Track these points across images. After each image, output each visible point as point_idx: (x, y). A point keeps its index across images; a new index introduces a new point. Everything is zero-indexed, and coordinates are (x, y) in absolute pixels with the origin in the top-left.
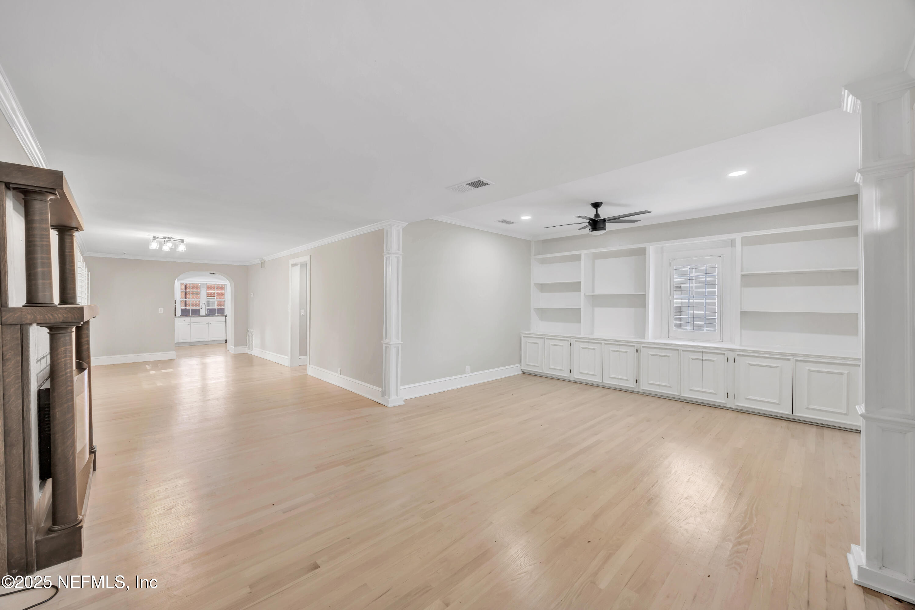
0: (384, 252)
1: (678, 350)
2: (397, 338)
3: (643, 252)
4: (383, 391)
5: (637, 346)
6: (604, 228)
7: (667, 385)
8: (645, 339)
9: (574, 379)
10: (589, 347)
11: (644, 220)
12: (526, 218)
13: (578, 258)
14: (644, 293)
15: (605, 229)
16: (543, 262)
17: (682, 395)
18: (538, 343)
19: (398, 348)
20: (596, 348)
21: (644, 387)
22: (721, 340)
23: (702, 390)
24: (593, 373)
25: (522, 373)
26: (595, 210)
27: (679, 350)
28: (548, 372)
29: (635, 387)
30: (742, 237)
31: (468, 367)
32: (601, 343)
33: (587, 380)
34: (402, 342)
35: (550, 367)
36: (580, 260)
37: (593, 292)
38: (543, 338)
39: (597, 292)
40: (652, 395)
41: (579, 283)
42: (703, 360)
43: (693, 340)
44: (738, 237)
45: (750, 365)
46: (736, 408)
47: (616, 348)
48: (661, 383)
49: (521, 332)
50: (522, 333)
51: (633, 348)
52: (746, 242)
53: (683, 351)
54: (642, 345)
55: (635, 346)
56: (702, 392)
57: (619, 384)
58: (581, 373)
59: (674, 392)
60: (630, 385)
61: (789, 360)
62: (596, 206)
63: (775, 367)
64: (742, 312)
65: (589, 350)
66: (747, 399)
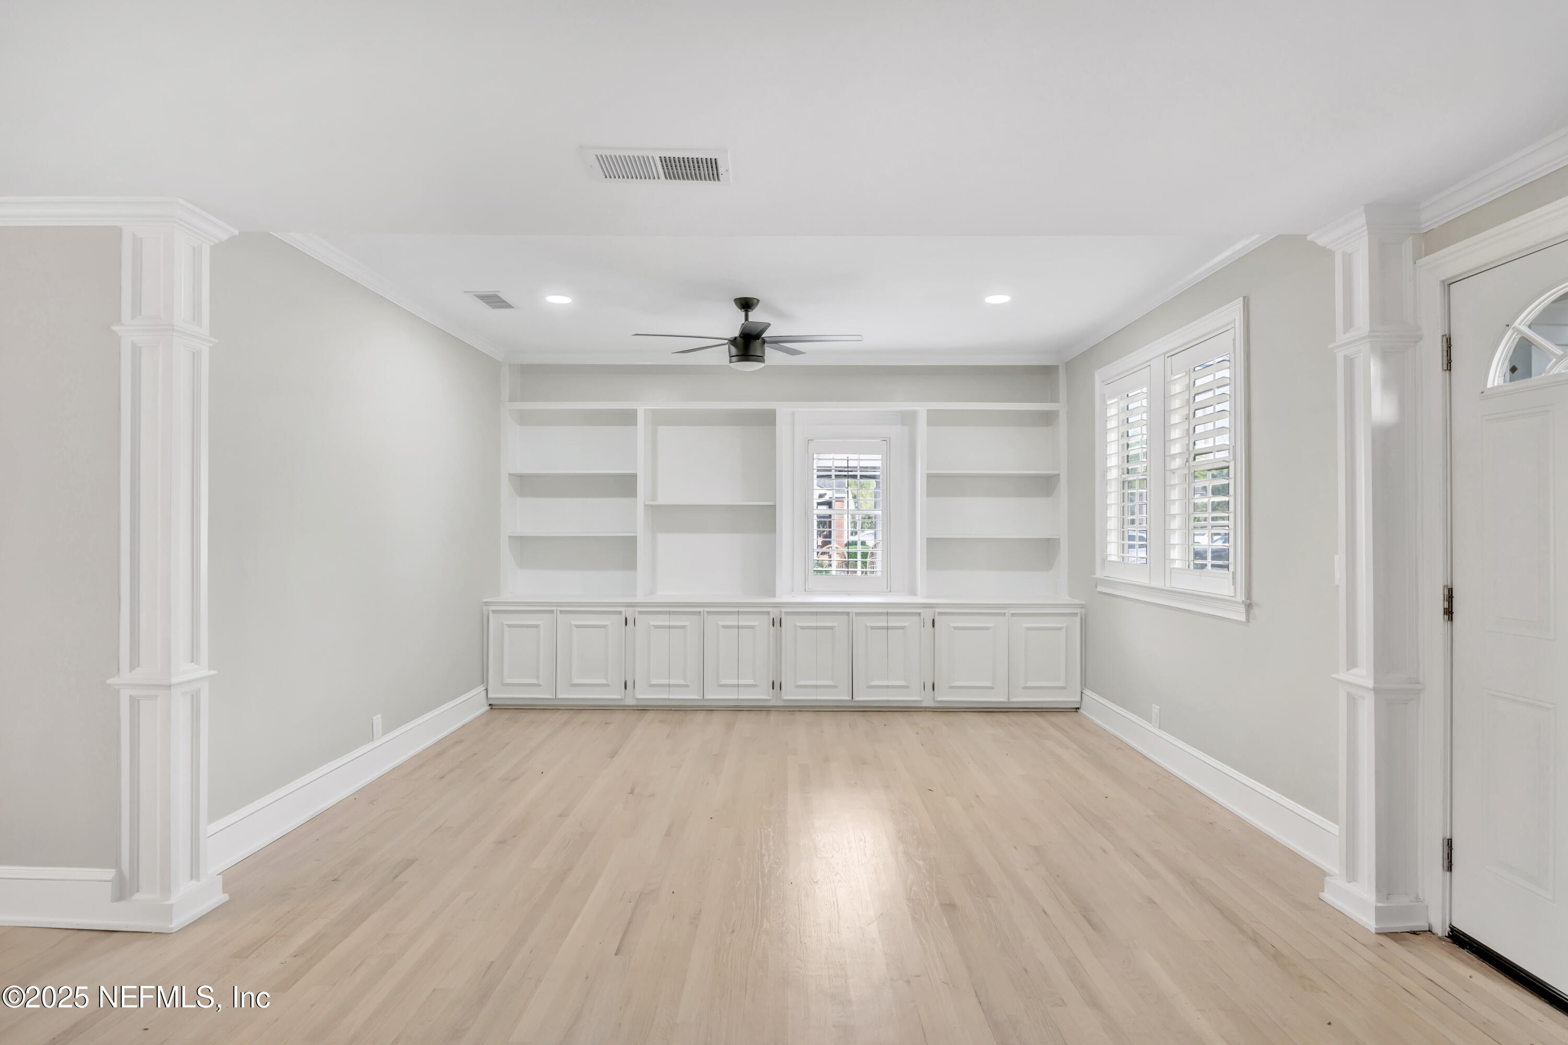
0: (118, 321)
1: (848, 613)
2: (194, 658)
3: (767, 419)
4: (120, 876)
5: (774, 612)
6: (760, 359)
7: (830, 683)
8: (774, 596)
9: (633, 703)
10: (672, 624)
11: (811, 354)
12: (558, 300)
13: (629, 418)
14: (771, 503)
15: (763, 361)
16: (525, 419)
17: (856, 698)
18: (537, 626)
19: (195, 699)
20: (687, 623)
21: (790, 694)
22: (889, 590)
23: (887, 684)
24: (681, 682)
25: (488, 708)
26: (743, 314)
27: (851, 614)
28: (566, 694)
29: (771, 698)
30: (928, 410)
31: (378, 719)
32: (700, 612)
33: (669, 699)
34: (214, 672)
35: (573, 683)
36: (635, 424)
37: (654, 499)
38: (552, 612)
39: (662, 500)
40: (801, 709)
41: (634, 477)
42: (888, 628)
43: (848, 593)
44: (922, 408)
45: (955, 628)
46: (937, 705)
47: (731, 621)
48: (819, 683)
49: (484, 600)
50: (487, 604)
51: (766, 617)
52: (935, 419)
53: (857, 614)
54: (784, 610)
55: (771, 613)
56: (888, 687)
57: (740, 697)
58: (652, 684)
59: (842, 696)
60: (762, 694)
61: (1004, 614)
62: (746, 304)
63: (987, 629)
64: (928, 539)
65: (671, 630)
66: (951, 687)
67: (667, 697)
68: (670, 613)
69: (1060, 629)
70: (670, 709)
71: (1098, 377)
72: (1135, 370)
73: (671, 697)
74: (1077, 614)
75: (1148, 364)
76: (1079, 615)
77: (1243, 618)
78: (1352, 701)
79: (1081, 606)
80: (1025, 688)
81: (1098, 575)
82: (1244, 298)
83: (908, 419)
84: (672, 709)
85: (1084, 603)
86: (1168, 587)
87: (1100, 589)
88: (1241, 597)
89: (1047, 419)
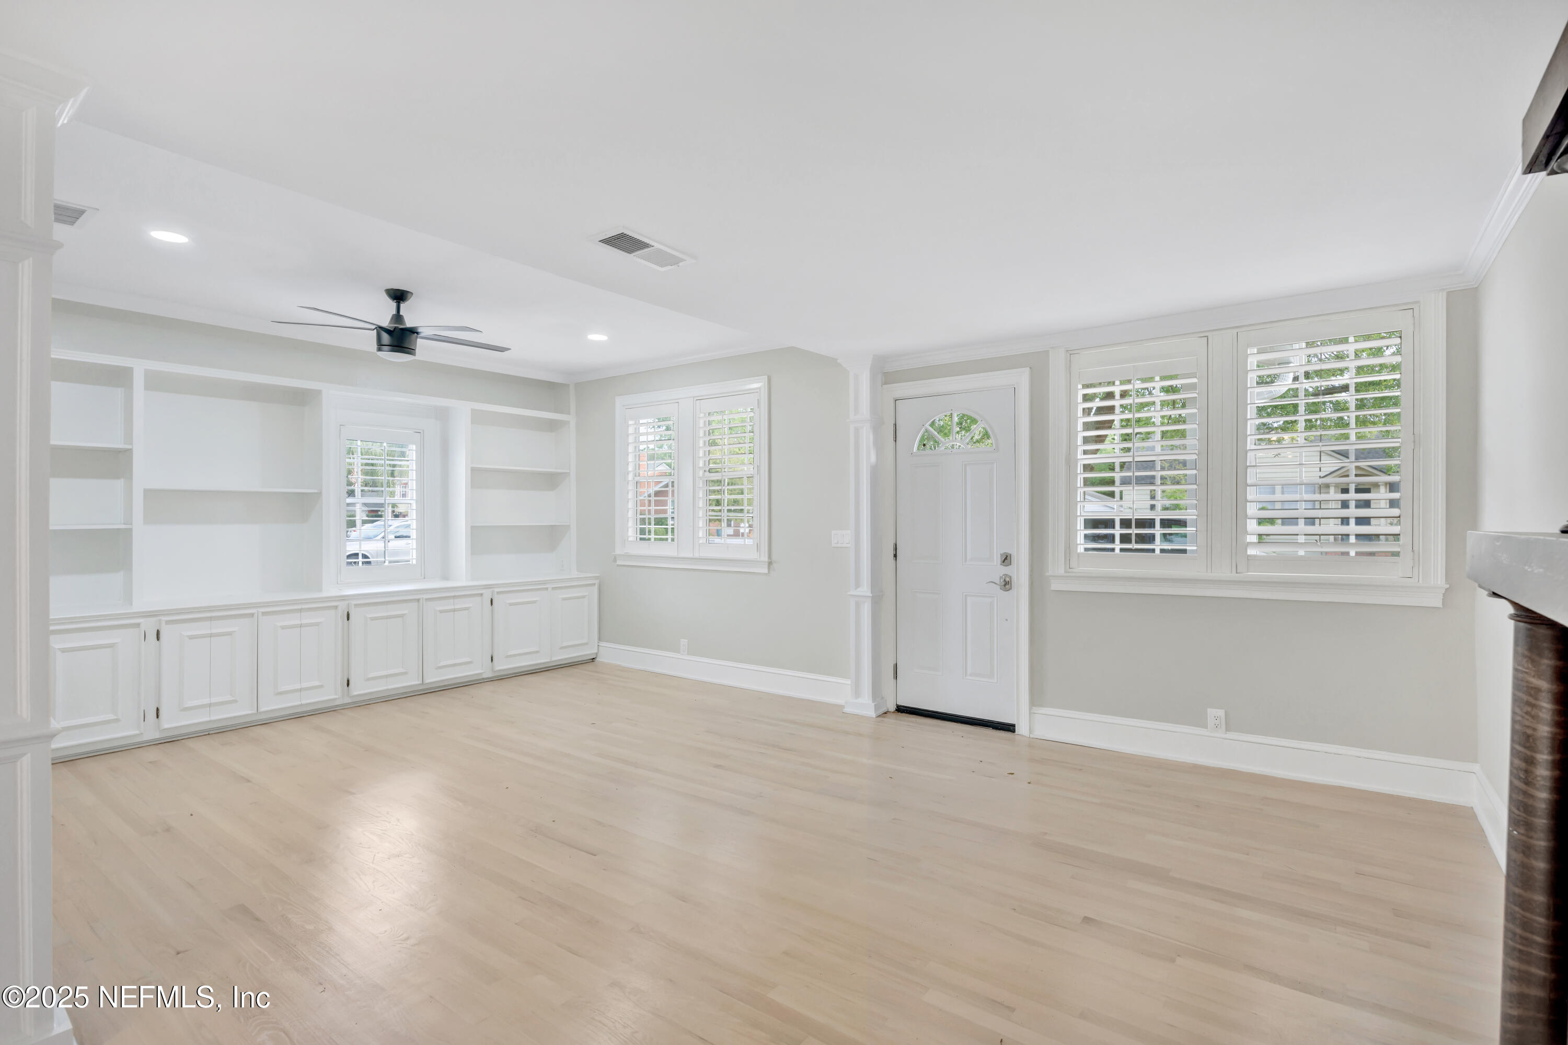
7: (399, 670)
8: (320, 590)
10: (214, 631)
14: (318, 490)
20: (235, 629)
21: (360, 689)
22: (424, 577)
23: (453, 663)
24: (227, 698)
27: (421, 601)
30: (472, 410)
32: (252, 614)
37: (158, 482)
40: (368, 703)
41: (127, 453)
42: (454, 610)
45: (511, 604)
47: (294, 620)
48: (389, 672)
53: (427, 600)
56: (454, 665)
57: (302, 703)
58: (186, 708)
59: (412, 681)
60: (330, 694)
61: (547, 589)
62: (399, 296)
63: (534, 602)
64: (472, 527)
65: (212, 638)
66: (508, 657)
67: (208, 719)
68: (211, 619)
69: (583, 597)
70: (207, 733)
71: (619, 402)
72: (659, 403)
73: (213, 718)
74: (595, 584)
75: (677, 401)
76: (596, 585)
77: (766, 571)
78: (858, 605)
79: (596, 578)
80: (562, 648)
81: (618, 551)
82: (768, 376)
83: (443, 415)
84: (211, 732)
85: (598, 575)
86: (697, 555)
87: (619, 562)
88: (765, 558)
89: (552, 426)
